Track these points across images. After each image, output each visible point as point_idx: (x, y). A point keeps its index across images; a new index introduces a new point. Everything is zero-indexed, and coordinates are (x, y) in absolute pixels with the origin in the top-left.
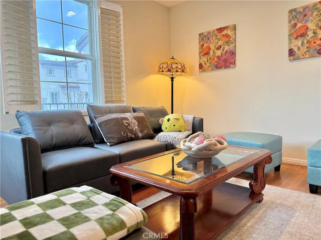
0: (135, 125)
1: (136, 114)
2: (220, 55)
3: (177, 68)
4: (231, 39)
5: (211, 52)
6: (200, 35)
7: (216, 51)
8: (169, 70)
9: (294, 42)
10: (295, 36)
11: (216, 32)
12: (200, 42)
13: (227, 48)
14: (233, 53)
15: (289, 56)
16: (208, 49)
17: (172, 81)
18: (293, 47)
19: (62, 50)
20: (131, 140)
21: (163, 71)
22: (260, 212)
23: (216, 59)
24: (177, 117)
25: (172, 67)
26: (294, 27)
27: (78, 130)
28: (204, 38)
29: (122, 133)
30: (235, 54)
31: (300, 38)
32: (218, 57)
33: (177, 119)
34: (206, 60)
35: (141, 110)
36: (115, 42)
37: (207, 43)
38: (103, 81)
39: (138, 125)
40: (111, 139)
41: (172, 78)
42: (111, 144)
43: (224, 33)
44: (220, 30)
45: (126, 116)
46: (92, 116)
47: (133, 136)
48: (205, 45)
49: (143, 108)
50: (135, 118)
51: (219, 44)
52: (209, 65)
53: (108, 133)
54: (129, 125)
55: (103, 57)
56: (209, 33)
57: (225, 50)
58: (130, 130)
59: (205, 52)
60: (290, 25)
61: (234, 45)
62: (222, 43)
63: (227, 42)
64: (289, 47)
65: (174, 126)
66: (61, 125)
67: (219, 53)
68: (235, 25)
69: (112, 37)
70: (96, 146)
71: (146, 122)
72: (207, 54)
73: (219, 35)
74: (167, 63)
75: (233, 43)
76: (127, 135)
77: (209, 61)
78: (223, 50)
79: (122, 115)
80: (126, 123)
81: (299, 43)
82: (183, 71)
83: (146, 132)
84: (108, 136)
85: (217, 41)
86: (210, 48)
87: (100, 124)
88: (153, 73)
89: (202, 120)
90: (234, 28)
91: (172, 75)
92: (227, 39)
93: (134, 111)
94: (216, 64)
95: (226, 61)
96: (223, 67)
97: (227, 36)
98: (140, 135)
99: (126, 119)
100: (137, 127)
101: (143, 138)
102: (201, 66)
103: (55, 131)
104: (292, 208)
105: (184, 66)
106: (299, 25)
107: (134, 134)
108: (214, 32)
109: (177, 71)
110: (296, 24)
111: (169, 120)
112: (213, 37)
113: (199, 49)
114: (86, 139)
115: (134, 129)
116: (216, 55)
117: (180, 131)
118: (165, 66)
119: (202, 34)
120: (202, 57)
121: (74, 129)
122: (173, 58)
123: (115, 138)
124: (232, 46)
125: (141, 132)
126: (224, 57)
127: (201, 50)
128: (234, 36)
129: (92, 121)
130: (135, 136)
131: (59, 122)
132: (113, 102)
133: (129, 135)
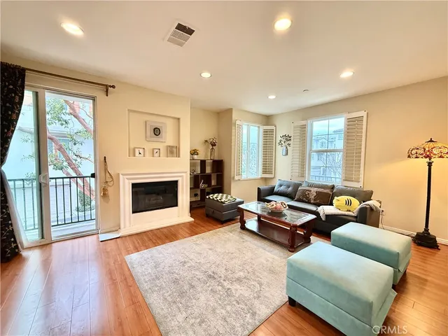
0: (313, 195)
17: (430, 166)
29: (301, 197)
41: (430, 163)
45: (311, 190)
50: (317, 192)
54: (309, 194)
83: (318, 201)
98: (312, 201)
100: (313, 197)
115: (310, 198)
122: (431, 141)
125: (315, 200)
130: (308, 201)
132: (352, 181)
133: (304, 199)
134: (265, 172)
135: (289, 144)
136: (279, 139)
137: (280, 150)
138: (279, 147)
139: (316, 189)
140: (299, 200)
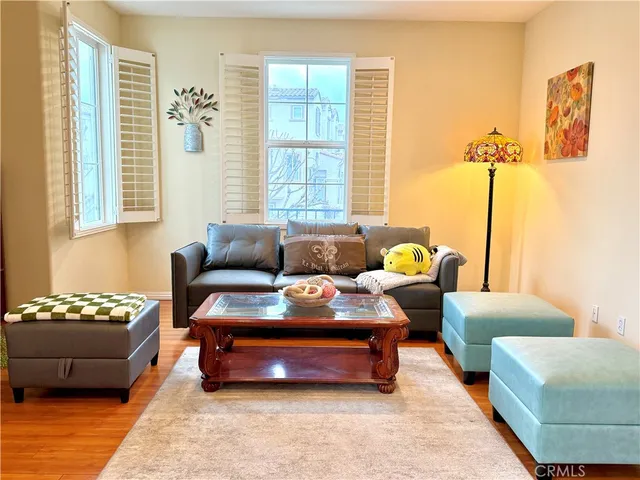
1: (345, 238)
2: (568, 128)
3: (486, 153)
4: (582, 96)
5: (559, 121)
6: (549, 82)
7: (564, 118)
8: (472, 159)
11: (567, 77)
12: (548, 98)
13: (576, 114)
14: (585, 128)
16: (556, 113)
17: (492, 176)
19: (305, 139)
20: (317, 273)
23: (562, 136)
24: (399, 250)
25: (477, 153)
28: (553, 88)
29: (304, 262)
32: (565, 132)
34: (553, 135)
37: (556, 100)
38: (350, 182)
39: (336, 255)
40: (288, 268)
41: (492, 171)
42: (285, 273)
43: (575, 80)
44: (572, 74)
47: (319, 268)
48: (554, 105)
51: (568, 105)
52: (556, 146)
54: (320, 252)
55: (356, 144)
56: (559, 79)
59: (553, 119)
62: (572, 102)
63: (578, 102)
65: (391, 263)
67: (566, 123)
72: (555, 122)
73: (569, 83)
75: (583, 105)
76: (310, 265)
77: (556, 139)
78: (572, 119)
82: (501, 159)
83: (346, 265)
84: (287, 263)
85: (566, 97)
91: (492, 165)
92: (577, 95)
94: (562, 146)
95: (573, 142)
96: (570, 155)
97: (578, 87)
98: (333, 268)
99: (321, 243)
100: (331, 257)
102: (547, 147)
105: (504, 150)
107: (323, 265)
108: (564, 78)
109: (486, 161)
112: (562, 87)
113: (547, 112)
114: (264, 263)
116: (564, 128)
119: (552, 80)
120: (549, 129)
121: (254, 249)
122: (495, 132)
124: (582, 110)
125: (337, 264)
126: (572, 134)
127: (549, 114)
128: (586, 89)
130: (324, 268)
132: (367, 213)
133: (314, 266)
134: (128, 206)
135: (207, 120)
136: (168, 100)
137: (175, 136)
138: (170, 126)
139: (331, 238)
140: (300, 271)
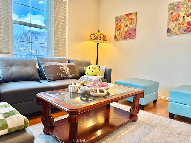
0: (67, 70)
1: (69, 64)
2: (127, 31)
3: (100, 37)
4: (134, 21)
5: (122, 29)
6: (116, 18)
7: (125, 28)
8: (96, 39)
9: (171, 24)
10: (172, 20)
11: (125, 16)
12: (115, 22)
13: (131, 26)
14: (135, 30)
15: (167, 33)
16: (120, 26)
17: (98, 45)
18: (170, 27)
19: (30, 23)
20: (64, 79)
21: (92, 39)
22: (133, 127)
23: (124, 33)
24: (94, 67)
25: (97, 37)
26: (171, 15)
27: (30, 70)
28: (118, 19)
29: (58, 74)
30: (136, 30)
31: (174, 22)
32: (126, 32)
33: (95, 68)
34: (119, 33)
35: (74, 61)
36: (63, 20)
37: (120, 23)
38: (53, 43)
39: (69, 70)
40: (50, 77)
41: (98, 44)
42: (50, 80)
43: (130, 17)
44: (128, 15)
45: (62, 64)
46: (40, 62)
47: (65, 77)
49: (75, 60)
50: (68, 66)
51: (127, 24)
52: (120, 36)
53: (49, 74)
54: (63, 70)
55: (54, 28)
56: (121, 17)
57: (130, 28)
58: (63, 73)
59: (118, 29)
60: (169, 13)
61: (135, 24)
62: (129, 23)
63: (132, 23)
64: (168, 27)
65: (92, 72)
66: (19, 67)
67: (126, 29)
68: (137, 12)
69: (61, 16)
70: (41, 81)
71: (75, 68)
72: (119, 29)
73: (127, 18)
74: (95, 34)
75: (135, 23)
76: (61, 75)
77: (120, 34)
78: (129, 28)
79: (60, 64)
80: (61, 68)
81: (174, 24)
82: (104, 40)
83: (74, 74)
84: (49, 75)
85: (125, 22)
86: (121, 26)
87: (44, 68)
88: (86, 40)
89: (111, 70)
90: (136, 14)
91: (98, 42)
92: (131, 21)
93: (69, 62)
94: (124, 36)
95: (130, 34)
96: (128, 38)
97: (132, 19)
98: (70, 76)
99: (62, 66)
100: (68, 71)
101: (72, 78)
102: (115, 37)
103: (15, 70)
104: (154, 126)
105: (105, 37)
106: (175, 13)
107: (66, 75)
108: (124, 16)
109: (100, 40)
110: (173, 13)
111: (89, 68)
112: (123, 19)
113: (115, 26)
114: (34, 76)
115: (66, 73)
116: (125, 31)
117: (96, 76)
118: (93, 36)
119: (117, 17)
120: (117, 31)
121: (27, 70)
122: (99, 31)
123: (52, 77)
124: (134, 25)
125: (71, 74)
126: (129, 32)
127: (116, 27)
128: (136, 19)
129: (40, 66)
130: (66, 76)
131: (18, 65)
132: (59, 56)
133: (62, 75)
139: (65, 64)
140: (56, 78)
